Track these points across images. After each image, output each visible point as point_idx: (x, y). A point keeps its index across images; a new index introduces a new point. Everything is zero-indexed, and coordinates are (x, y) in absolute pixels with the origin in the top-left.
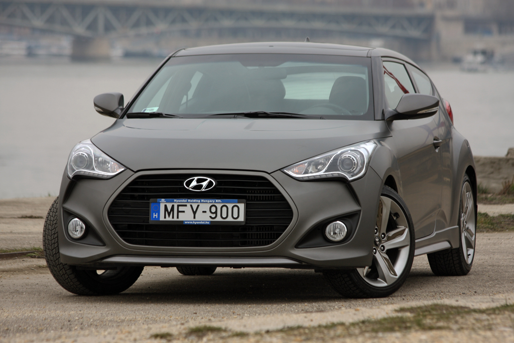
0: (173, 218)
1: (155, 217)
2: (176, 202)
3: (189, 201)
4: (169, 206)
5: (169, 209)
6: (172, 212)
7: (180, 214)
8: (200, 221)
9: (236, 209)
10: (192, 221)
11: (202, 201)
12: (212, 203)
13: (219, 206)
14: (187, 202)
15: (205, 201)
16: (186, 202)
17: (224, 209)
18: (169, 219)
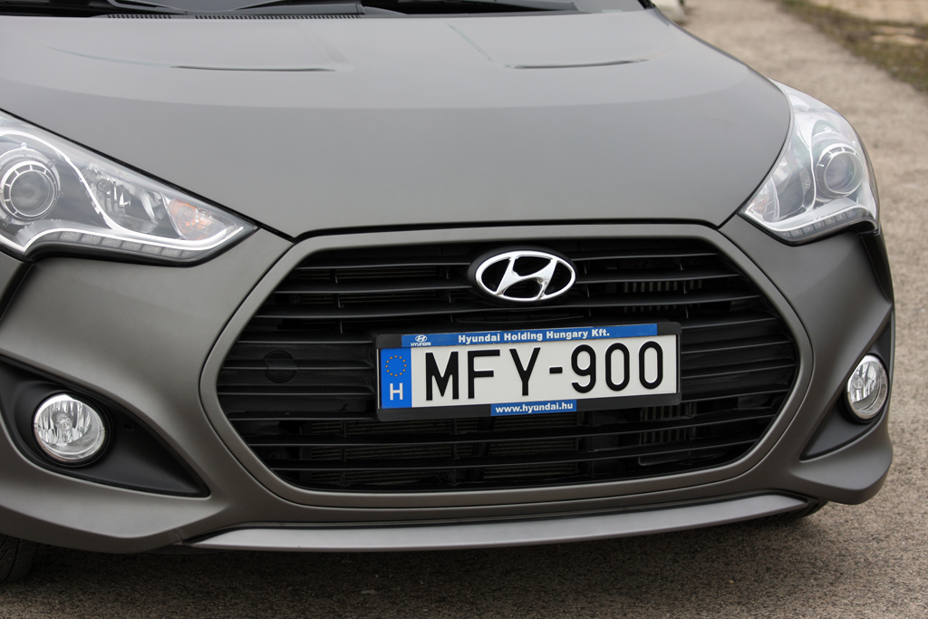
0: (456, 396)
1: (396, 396)
2: (463, 344)
3: (507, 336)
4: (442, 358)
5: (442, 369)
6: (451, 378)
7: (477, 381)
8: (545, 403)
9: (651, 354)
10: (519, 404)
11: (550, 334)
12: (580, 339)
13: (600, 348)
14: (502, 341)
15: (557, 336)
16: (497, 342)
17: (617, 356)
18: (443, 400)
